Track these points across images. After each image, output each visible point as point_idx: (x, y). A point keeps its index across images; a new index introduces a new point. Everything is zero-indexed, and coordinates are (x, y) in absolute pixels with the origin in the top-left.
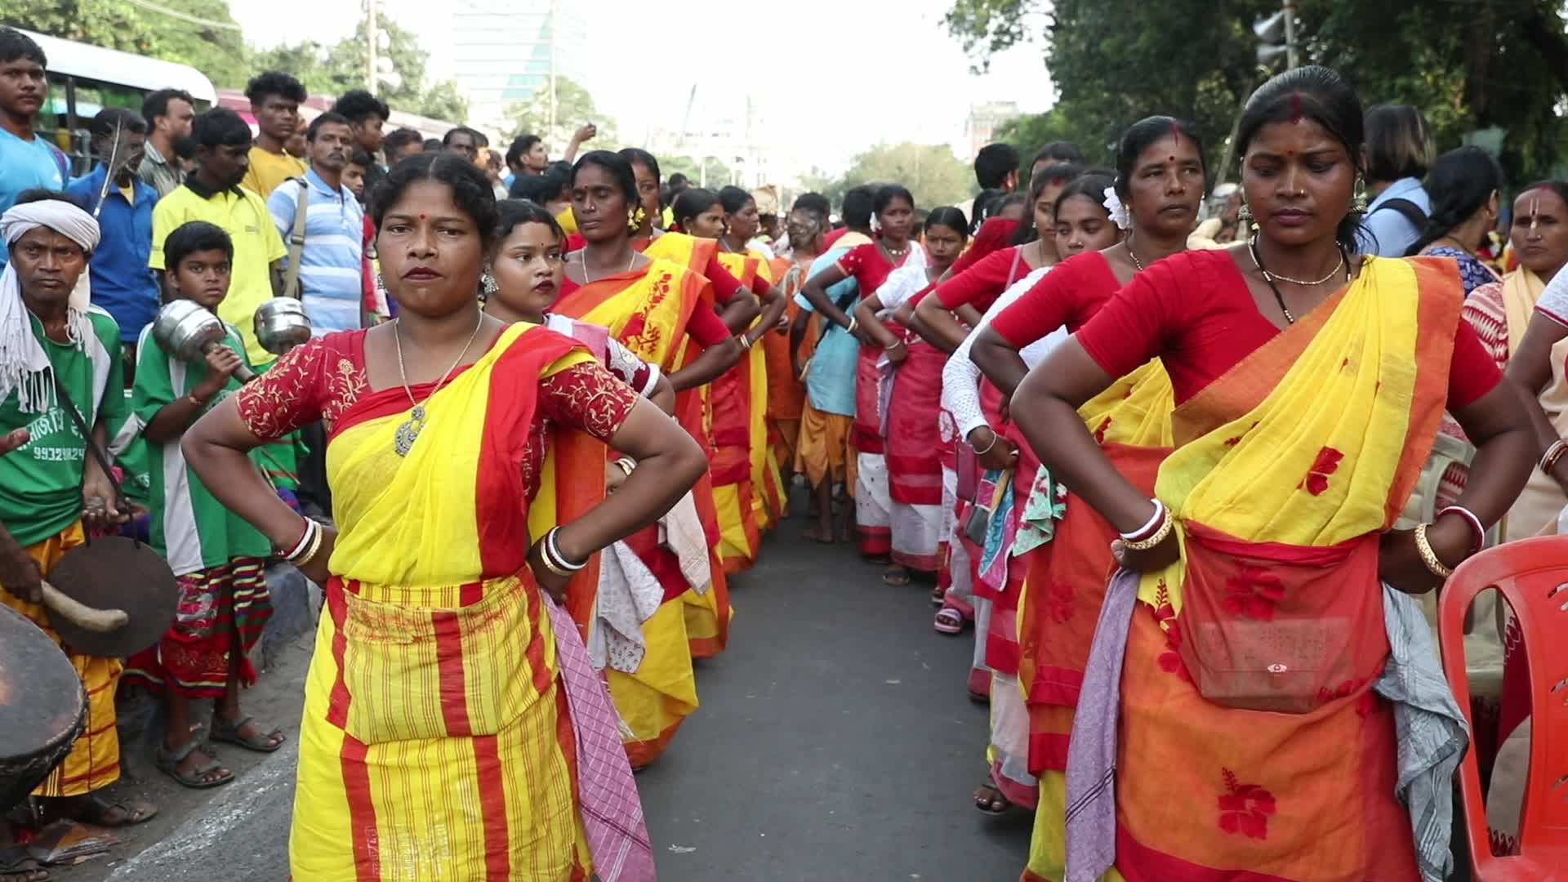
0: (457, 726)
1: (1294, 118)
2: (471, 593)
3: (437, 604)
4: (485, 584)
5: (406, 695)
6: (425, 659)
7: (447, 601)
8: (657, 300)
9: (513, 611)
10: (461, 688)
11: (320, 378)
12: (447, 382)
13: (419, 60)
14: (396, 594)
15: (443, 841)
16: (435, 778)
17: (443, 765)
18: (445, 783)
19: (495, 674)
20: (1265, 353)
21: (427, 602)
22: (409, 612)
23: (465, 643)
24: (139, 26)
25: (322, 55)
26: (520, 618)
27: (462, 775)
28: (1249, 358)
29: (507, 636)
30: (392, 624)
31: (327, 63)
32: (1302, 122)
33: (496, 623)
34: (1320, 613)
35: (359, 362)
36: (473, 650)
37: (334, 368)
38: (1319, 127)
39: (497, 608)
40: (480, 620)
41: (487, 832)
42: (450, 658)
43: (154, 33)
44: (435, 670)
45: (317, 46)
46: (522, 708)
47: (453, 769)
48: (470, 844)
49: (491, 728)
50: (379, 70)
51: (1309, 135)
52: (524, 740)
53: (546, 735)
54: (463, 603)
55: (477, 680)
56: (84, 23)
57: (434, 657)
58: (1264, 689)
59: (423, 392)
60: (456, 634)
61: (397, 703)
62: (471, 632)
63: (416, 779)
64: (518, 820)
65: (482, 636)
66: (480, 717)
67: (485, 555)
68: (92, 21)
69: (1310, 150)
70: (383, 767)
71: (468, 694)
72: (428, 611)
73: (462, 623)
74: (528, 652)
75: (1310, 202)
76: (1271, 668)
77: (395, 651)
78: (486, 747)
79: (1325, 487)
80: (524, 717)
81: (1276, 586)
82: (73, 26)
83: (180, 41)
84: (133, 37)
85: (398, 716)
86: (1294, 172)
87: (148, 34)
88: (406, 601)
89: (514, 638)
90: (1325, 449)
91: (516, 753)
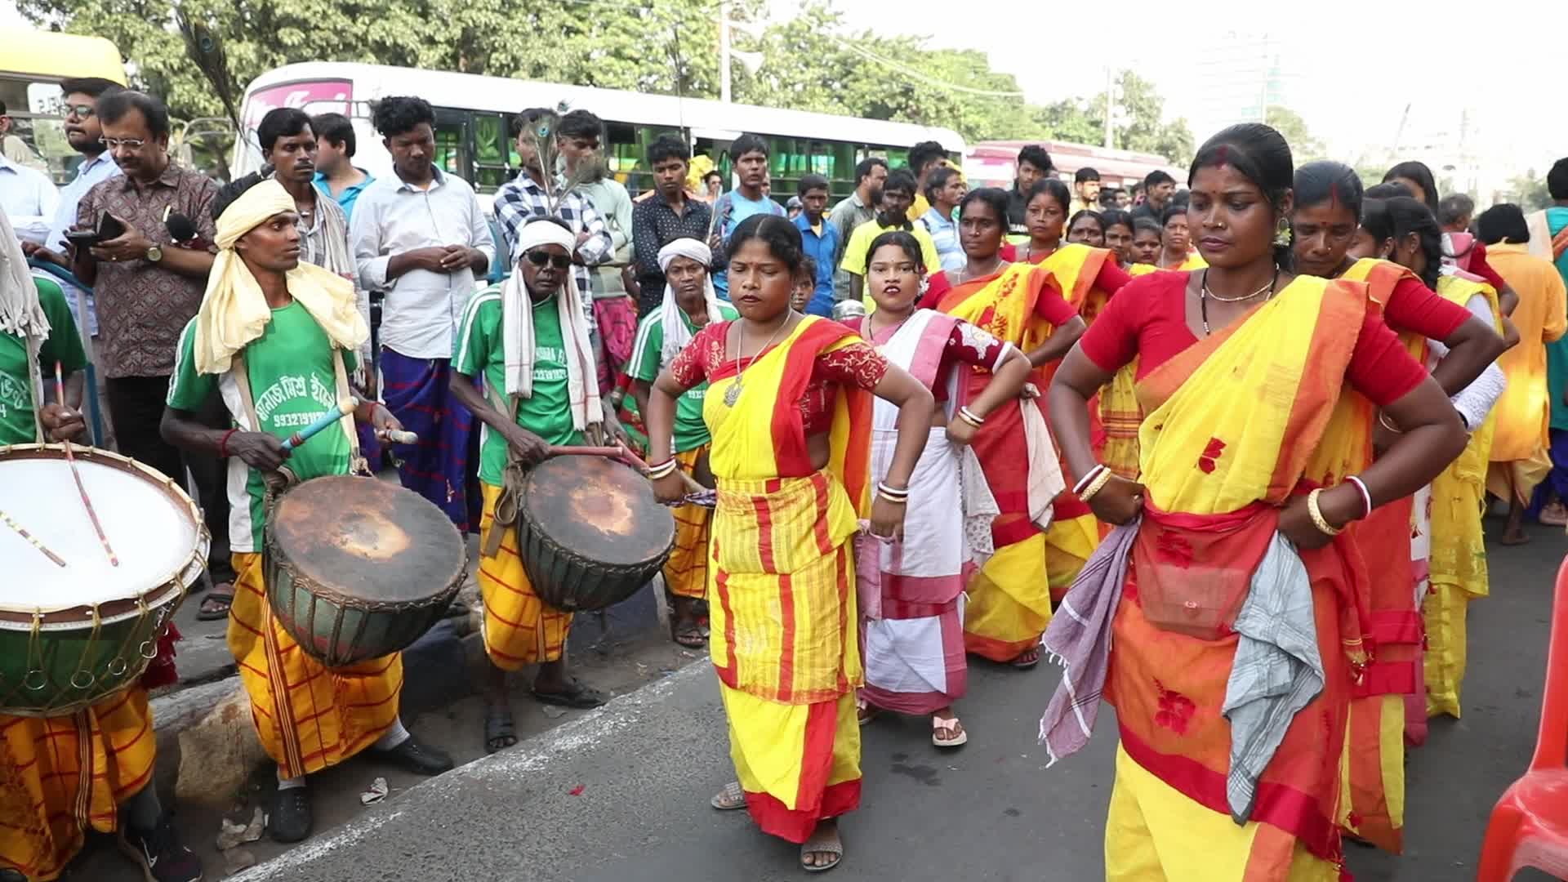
0: (770, 570)
1: (1219, 164)
2: (773, 486)
3: (753, 492)
4: (783, 480)
5: (742, 545)
6: (751, 524)
7: (758, 490)
8: (1005, 294)
9: (804, 501)
10: (770, 544)
11: (702, 353)
12: (760, 357)
13: (1157, 104)
14: (732, 484)
15: (764, 636)
16: (758, 596)
17: (762, 590)
18: (763, 600)
19: (788, 536)
20: (1179, 359)
21: (748, 490)
22: (739, 497)
23: (772, 517)
24: (952, 98)
25: (1083, 107)
26: (809, 505)
27: (772, 597)
28: (1166, 364)
29: (799, 514)
30: (732, 502)
31: (1086, 113)
32: (1225, 167)
33: (792, 506)
34: (1224, 565)
35: (723, 341)
36: (778, 520)
37: (710, 347)
38: (1238, 173)
39: (792, 496)
40: (781, 503)
41: (784, 633)
42: (765, 524)
43: (963, 102)
44: (757, 531)
45: (1080, 99)
46: (808, 560)
47: (767, 593)
48: (775, 638)
49: (787, 570)
50: (1115, 116)
51: (1229, 179)
52: (809, 580)
53: (827, 581)
54: (768, 491)
55: (778, 538)
56: (918, 100)
57: (755, 524)
58: (1183, 619)
59: (745, 363)
60: (767, 511)
61: (737, 549)
62: (777, 510)
63: (750, 596)
64: (802, 631)
65: (783, 513)
66: (780, 561)
67: (780, 464)
68: (923, 98)
69: (1229, 190)
70: (735, 588)
71: (773, 548)
72: (749, 495)
73: (770, 505)
74: (816, 524)
75: (1229, 233)
76: (1187, 604)
77: (736, 518)
78: (785, 581)
79: (1213, 469)
80: (809, 567)
81: (1185, 544)
82: (911, 103)
83: (980, 105)
84: (948, 106)
85: (738, 559)
86: (1216, 207)
87: (958, 103)
88: (738, 488)
89: (804, 516)
90: (1213, 439)
91: (803, 588)
